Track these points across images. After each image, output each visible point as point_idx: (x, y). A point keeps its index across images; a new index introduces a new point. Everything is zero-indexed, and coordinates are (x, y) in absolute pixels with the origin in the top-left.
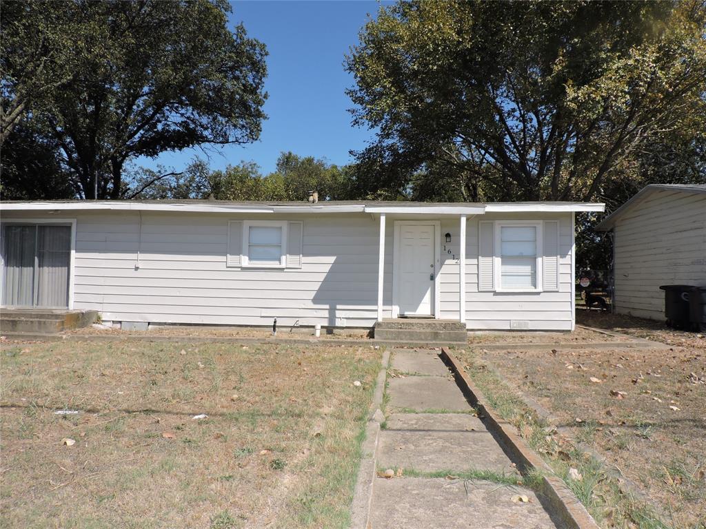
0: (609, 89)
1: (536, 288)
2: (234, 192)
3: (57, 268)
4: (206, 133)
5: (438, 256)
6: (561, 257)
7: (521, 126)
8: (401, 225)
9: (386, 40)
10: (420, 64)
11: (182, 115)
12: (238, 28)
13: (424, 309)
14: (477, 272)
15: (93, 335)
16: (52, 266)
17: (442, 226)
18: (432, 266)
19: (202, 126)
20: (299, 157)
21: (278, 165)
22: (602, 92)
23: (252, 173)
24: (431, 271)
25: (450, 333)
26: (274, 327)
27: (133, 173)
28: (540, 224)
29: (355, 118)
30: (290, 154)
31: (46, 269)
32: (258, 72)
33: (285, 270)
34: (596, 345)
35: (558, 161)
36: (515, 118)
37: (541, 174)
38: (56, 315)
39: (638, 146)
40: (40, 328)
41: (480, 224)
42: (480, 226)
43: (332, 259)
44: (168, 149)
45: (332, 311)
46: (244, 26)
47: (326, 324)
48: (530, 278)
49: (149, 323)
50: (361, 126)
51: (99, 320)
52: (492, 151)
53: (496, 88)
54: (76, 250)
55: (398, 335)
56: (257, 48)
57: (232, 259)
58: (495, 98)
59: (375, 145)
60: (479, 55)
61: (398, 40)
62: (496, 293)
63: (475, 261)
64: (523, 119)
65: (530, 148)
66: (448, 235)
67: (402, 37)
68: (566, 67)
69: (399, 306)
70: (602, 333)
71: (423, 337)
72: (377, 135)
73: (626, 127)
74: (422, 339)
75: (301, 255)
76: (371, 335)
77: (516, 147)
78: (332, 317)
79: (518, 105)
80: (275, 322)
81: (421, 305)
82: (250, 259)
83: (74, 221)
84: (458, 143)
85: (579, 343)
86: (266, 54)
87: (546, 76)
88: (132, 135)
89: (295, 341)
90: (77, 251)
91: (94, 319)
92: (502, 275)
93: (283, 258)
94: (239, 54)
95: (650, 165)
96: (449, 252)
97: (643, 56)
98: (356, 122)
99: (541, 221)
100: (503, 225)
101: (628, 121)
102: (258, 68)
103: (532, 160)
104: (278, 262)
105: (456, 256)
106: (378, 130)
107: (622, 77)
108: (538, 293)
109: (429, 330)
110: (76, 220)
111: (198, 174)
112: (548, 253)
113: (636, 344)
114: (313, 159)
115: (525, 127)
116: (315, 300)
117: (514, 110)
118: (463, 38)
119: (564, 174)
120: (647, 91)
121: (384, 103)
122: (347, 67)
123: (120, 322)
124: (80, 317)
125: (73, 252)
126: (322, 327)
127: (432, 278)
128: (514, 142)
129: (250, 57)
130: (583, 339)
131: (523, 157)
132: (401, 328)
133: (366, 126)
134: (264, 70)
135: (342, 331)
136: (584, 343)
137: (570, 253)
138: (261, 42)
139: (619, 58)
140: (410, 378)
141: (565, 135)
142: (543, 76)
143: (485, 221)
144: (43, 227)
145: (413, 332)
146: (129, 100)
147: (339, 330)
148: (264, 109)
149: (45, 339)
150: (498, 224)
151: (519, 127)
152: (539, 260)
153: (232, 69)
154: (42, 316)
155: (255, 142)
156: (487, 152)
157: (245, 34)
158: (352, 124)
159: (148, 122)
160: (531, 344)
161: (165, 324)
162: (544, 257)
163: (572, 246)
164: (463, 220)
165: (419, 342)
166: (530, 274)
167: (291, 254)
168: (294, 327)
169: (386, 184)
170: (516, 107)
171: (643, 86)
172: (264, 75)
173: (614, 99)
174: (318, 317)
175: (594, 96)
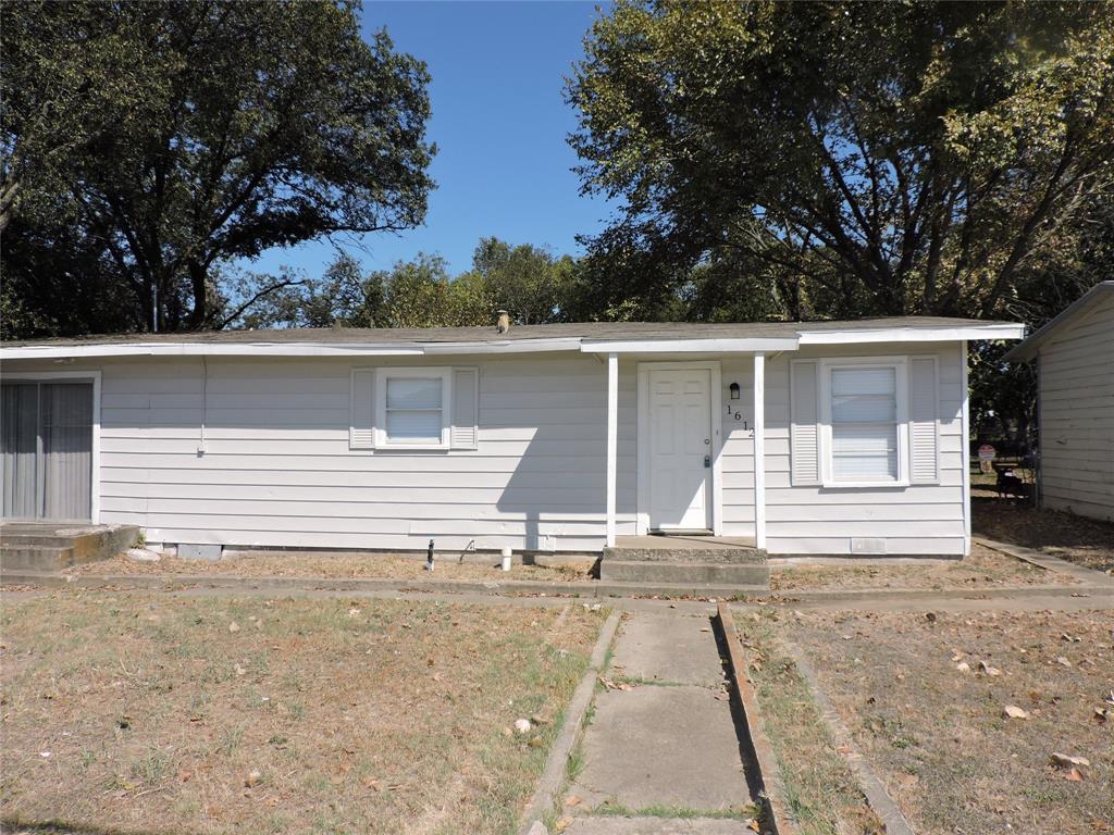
0: (1027, 115)
1: (896, 480)
2: (401, 307)
3: (74, 454)
4: (334, 215)
5: (717, 425)
6: (942, 423)
7: (869, 183)
8: (650, 371)
9: (629, 48)
10: (688, 85)
11: (294, 187)
12: (378, 37)
13: (694, 519)
14: (788, 453)
15: (118, 575)
16: (66, 451)
17: (723, 371)
18: (707, 442)
19: (328, 205)
20: (509, 244)
21: (475, 258)
22: (1014, 120)
23: (437, 274)
24: (705, 450)
25: (737, 569)
26: (430, 553)
27: (236, 282)
28: (902, 364)
29: (584, 182)
30: (494, 240)
31: (55, 456)
32: (415, 110)
33: (450, 453)
34: (1012, 591)
35: (937, 242)
36: (858, 171)
37: (905, 265)
38: (61, 539)
39: (1078, 211)
40: (32, 562)
41: (792, 366)
42: (792, 369)
43: (530, 433)
44: (276, 244)
45: (532, 523)
46: (389, 34)
47: (522, 547)
48: (886, 460)
49: (223, 547)
50: (594, 195)
51: (140, 543)
52: (819, 229)
53: (822, 120)
54: (101, 424)
55: (642, 574)
56: (412, 71)
57: (358, 436)
58: (822, 137)
59: (619, 225)
60: (789, 64)
61: (647, 48)
62: (823, 490)
63: (784, 432)
64: (873, 173)
65: (887, 219)
66: (734, 387)
67: (654, 41)
68: (948, 76)
69: (650, 514)
70: (1022, 560)
71: (688, 576)
72: (621, 209)
73: (1056, 179)
74: (686, 581)
75: (476, 427)
76: (595, 572)
77: (860, 219)
78: (532, 535)
79: (862, 148)
80: (431, 546)
81: (688, 511)
82: (389, 435)
83: (96, 375)
84: (758, 217)
85: (979, 589)
86: (427, 80)
87: (911, 95)
88: (218, 223)
89: (458, 585)
90: (103, 426)
91: (132, 541)
92: (834, 457)
93: (446, 432)
94: (383, 81)
95: (1097, 241)
96: (738, 417)
97: (1091, 51)
98: (587, 189)
99: (904, 358)
100: (834, 367)
101: (1060, 170)
102: (415, 103)
103: (890, 241)
104: (436, 439)
105: (748, 425)
106: (622, 200)
107: (1049, 90)
108: (902, 489)
109: (699, 563)
110: (100, 372)
111: (345, 279)
112: (917, 415)
113: (1090, 590)
114: (530, 248)
115: (876, 185)
116: (503, 505)
117: (855, 157)
118: (759, 38)
119: (947, 264)
120: (1096, 114)
121: (629, 156)
122: (569, 97)
123: (176, 545)
124: (105, 539)
125: (96, 428)
126: (514, 552)
127: (708, 463)
128: (857, 213)
129: (401, 88)
130: (987, 579)
131: (874, 237)
132: (649, 559)
133: (604, 194)
134: (426, 106)
135: (549, 558)
136: (988, 588)
137: (959, 415)
138: (418, 59)
139: (1043, 58)
140: (642, 689)
141: (948, 197)
142: (905, 96)
143: (800, 361)
144: (48, 386)
145: (669, 567)
146: (214, 165)
147: (544, 557)
148: (430, 172)
149: (38, 584)
150: (825, 365)
151: (866, 186)
152: (902, 429)
153: (373, 106)
154: (37, 541)
155: (418, 227)
156: (811, 231)
157: (391, 47)
158: (581, 192)
159: (241, 199)
160: (887, 590)
161: (250, 547)
162: (911, 423)
163: (962, 402)
164: (759, 362)
165: (678, 586)
166: (886, 454)
167: (459, 424)
168: (466, 552)
169: (639, 289)
170: (859, 151)
171: (1090, 106)
172: (426, 116)
173: (1036, 132)
174: (508, 535)
175: (999, 129)
